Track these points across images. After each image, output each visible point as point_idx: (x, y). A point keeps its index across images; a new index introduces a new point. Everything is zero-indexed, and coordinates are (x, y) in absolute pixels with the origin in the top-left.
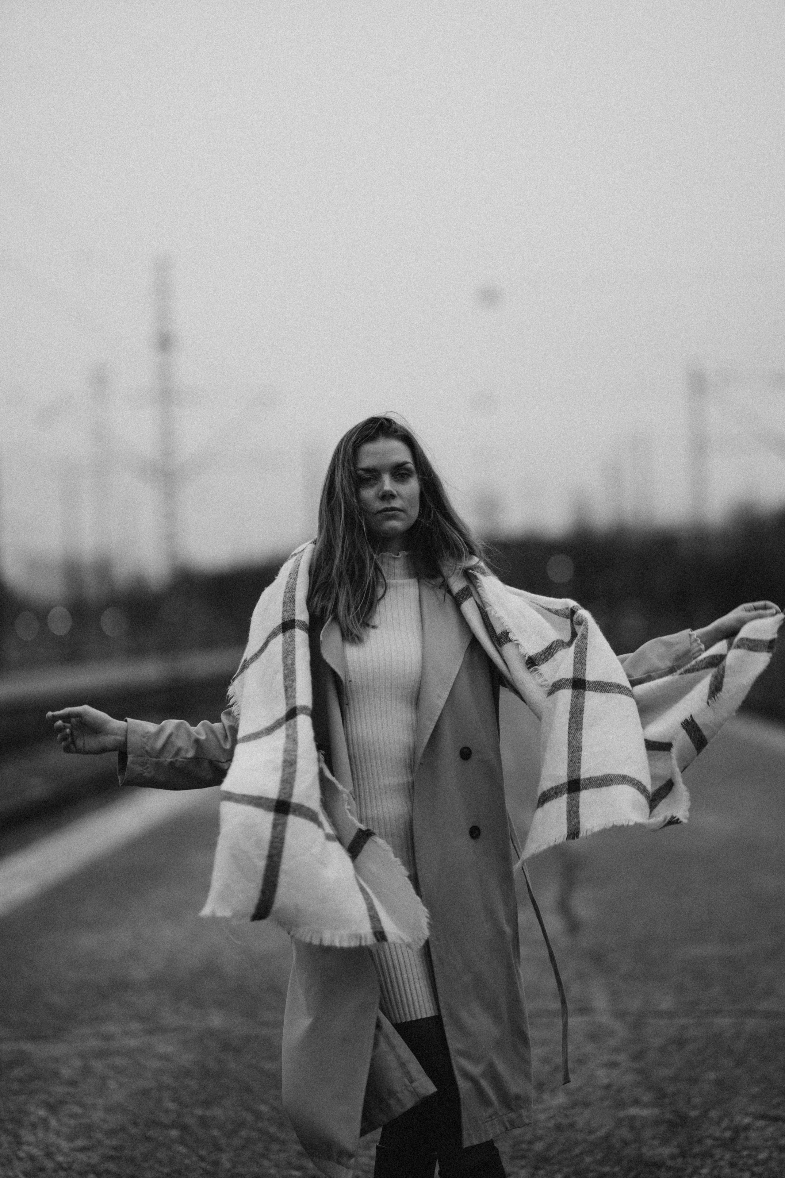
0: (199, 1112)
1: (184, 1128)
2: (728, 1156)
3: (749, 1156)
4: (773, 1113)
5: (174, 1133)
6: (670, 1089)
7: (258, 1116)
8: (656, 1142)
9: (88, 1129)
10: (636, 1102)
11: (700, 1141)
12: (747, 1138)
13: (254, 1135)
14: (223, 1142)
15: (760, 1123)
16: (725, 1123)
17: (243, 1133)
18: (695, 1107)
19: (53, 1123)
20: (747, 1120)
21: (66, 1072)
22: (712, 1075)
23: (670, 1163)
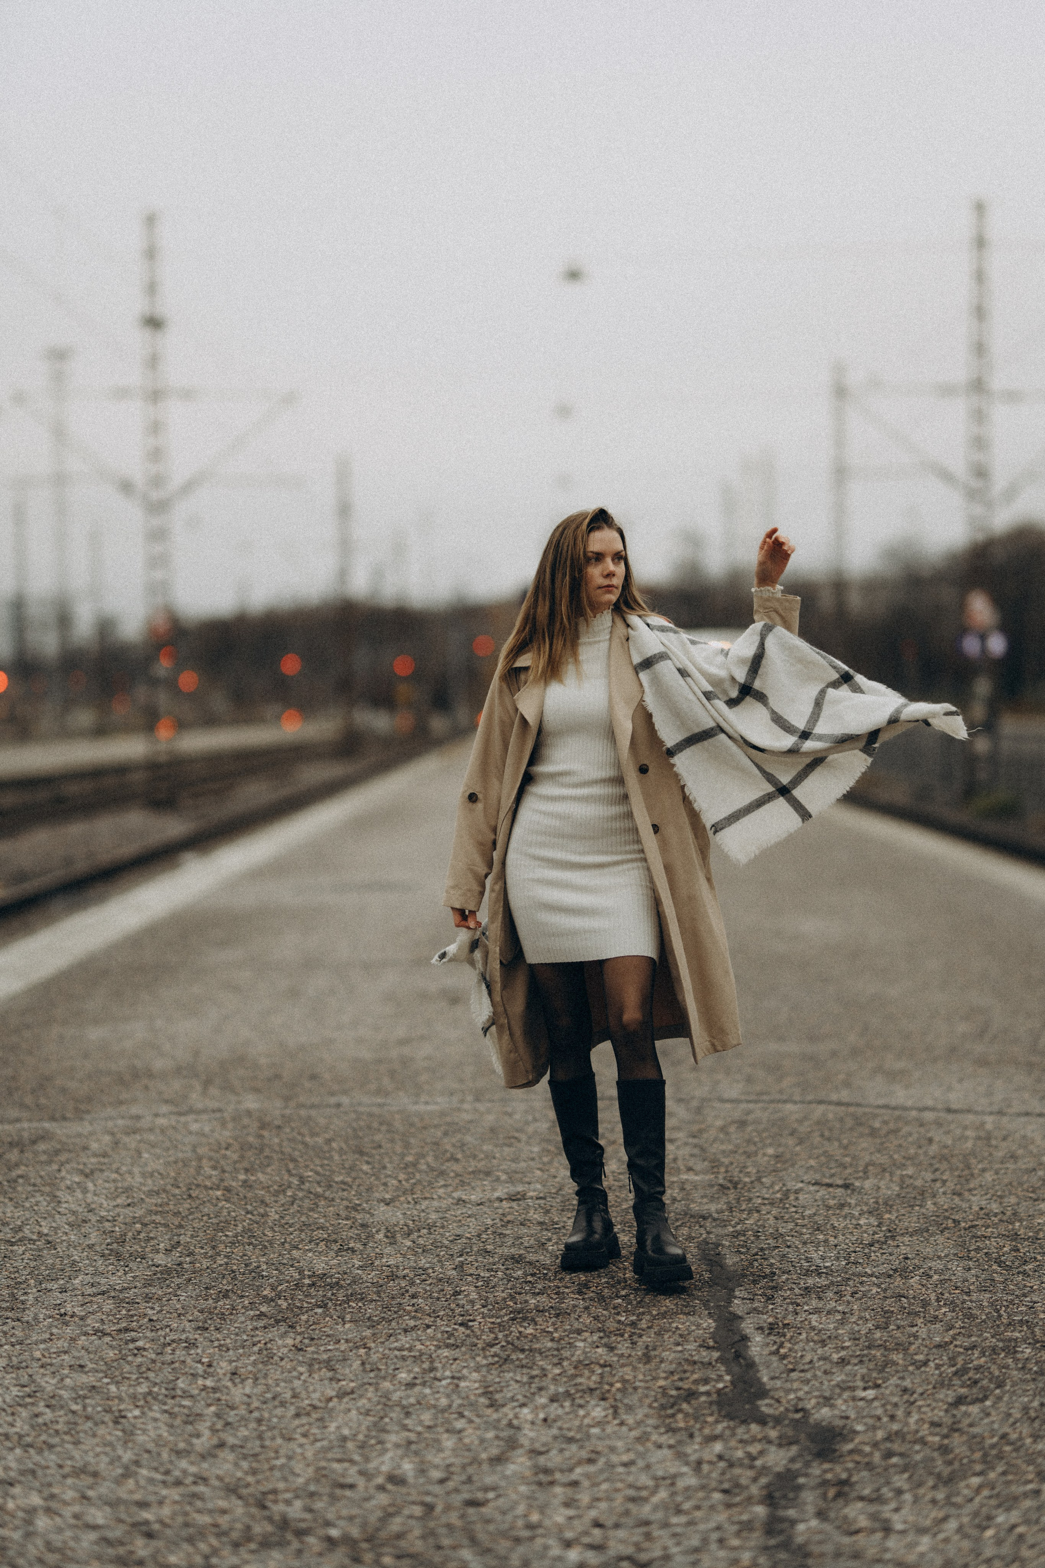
0: (242, 1177)
1: (228, 1189)
2: (774, 1212)
3: (796, 1212)
4: (827, 1181)
5: (219, 1193)
6: (726, 1161)
7: (302, 1180)
8: (705, 1200)
9: (128, 1190)
10: (690, 1169)
11: (750, 1199)
12: (797, 1199)
13: (300, 1194)
14: (267, 1199)
15: (812, 1188)
16: (777, 1188)
17: (289, 1193)
18: (748, 1174)
19: (90, 1186)
20: (801, 1185)
21: (94, 1146)
22: (770, 1151)
23: (715, 1215)
